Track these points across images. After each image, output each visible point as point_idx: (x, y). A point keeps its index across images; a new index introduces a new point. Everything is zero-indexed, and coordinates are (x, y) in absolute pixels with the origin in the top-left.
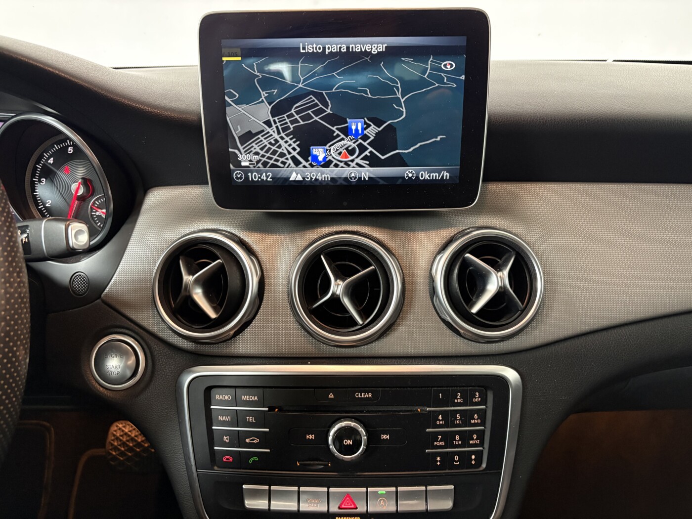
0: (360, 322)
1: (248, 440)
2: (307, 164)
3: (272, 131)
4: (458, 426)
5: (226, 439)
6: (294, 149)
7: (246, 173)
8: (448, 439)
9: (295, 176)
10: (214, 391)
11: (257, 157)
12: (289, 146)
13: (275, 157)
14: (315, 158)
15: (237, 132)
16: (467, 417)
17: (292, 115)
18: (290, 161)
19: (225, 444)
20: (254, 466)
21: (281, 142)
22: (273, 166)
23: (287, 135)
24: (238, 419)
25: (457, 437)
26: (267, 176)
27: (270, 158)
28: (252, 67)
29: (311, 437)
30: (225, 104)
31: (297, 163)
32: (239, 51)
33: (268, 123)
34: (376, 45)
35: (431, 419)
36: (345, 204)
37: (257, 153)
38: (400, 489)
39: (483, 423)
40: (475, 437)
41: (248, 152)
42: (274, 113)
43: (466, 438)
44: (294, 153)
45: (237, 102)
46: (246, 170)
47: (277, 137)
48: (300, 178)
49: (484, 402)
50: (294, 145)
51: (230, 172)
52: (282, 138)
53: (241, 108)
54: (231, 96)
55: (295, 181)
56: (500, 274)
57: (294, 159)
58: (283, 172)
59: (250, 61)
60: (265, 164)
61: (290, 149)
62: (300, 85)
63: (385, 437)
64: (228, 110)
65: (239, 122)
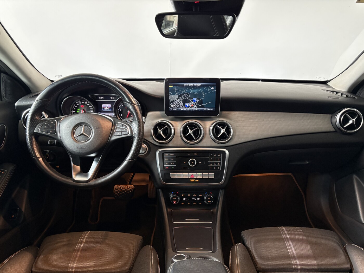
0: (195, 139)
1: (171, 164)
2: (184, 107)
3: (178, 100)
4: (215, 161)
5: (167, 163)
6: (182, 104)
7: (172, 109)
8: (213, 163)
9: (182, 109)
10: (164, 154)
11: (175, 106)
12: (181, 103)
13: (178, 106)
14: (186, 106)
15: (171, 101)
16: (217, 159)
17: (182, 97)
18: (181, 106)
19: (167, 165)
20: (173, 169)
21: (180, 103)
22: (178, 107)
23: (181, 101)
24: (169, 159)
25: (215, 163)
26: (176, 109)
27: (177, 106)
28: (175, 88)
29: (185, 163)
30: (169, 95)
31: (182, 107)
32: (172, 85)
33: (177, 99)
34: (199, 84)
35: (209, 159)
36: (192, 115)
37: (175, 105)
38: (203, 174)
39: (220, 160)
40: (219, 163)
41: (173, 104)
42: (179, 97)
43: (217, 163)
44: (182, 105)
45: (171, 95)
46: (172, 108)
47: (179, 102)
48: (183, 110)
49: (220, 156)
50: (182, 103)
51: (169, 108)
52: (180, 102)
53: (172, 96)
54: (170, 93)
55: (182, 110)
56: (224, 130)
57: (182, 106)
58: (180, 108)
59: (174, 87)
60: (176, 107)
61: (181, 104)
62: (184, 92)
63: (200, 163)
64: (170, 96)
65: (171, 99)
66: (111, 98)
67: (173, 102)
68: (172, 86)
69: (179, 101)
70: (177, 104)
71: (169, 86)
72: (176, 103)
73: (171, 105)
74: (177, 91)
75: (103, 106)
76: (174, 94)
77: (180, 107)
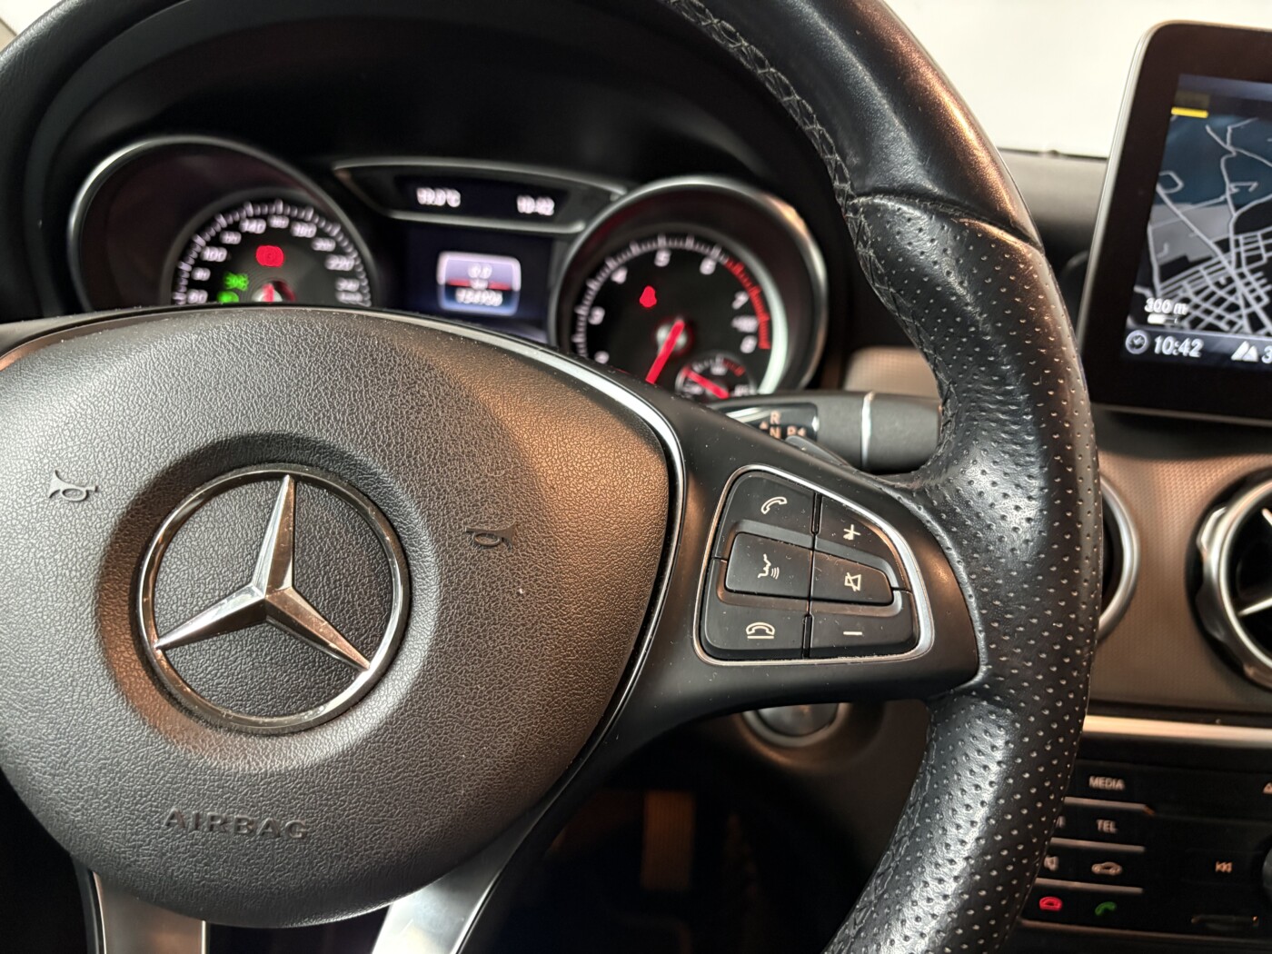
1: (1097, 868)
3: (1227, 262)
5: (1050, 862)
6: (1259, 299)
7: (1153, 336)
9: (1245, 352)
11: (1182, 309)
12: (1251, 292)
13: (1219, 311)
15: (1159, 255)
18: (1244, 323)
19: (1046, 873)
20: (1106, 920)
21: (1239, 283)
22: (1209, 328)
23: (1253, 271)
26: (1191, 348)
27: (1208, 312)
28: (1222, 134)
29: (1226, 867)
30: (1153, 199)
31: (1256, 324)
32: (1206, 100)
37: (1186, 301)
41: (1167, 296)
42: (1240, 227)
44: (1257, 308)
45: (1176, 199)
46: (1155, 332)
47: (1233, 272)
48: (1252, 356)
50: (1261, 292)
51: (1125, 332)
52: (1242, 276)
53: (1181, 212)
54: (1169, 183)
55: (1242, 362)
57: (1252, 317)
58: (1224, 339)
59: (1221, 121)
60: (1195, 323)
61: (1251, 298)
64: (1156, 211)
65: (1169, 236)
66: (526, 205)
67: (1177, 267)
68: (1203, 114)
69: (1239, 265)
70: (1206, 299)
71: (1176, 112)
72: (1209, 281)
73: (1151, 305)
74: (1241, 169)
75: (449, 265)
76: (1200, 191)
77: (1232, 324)
